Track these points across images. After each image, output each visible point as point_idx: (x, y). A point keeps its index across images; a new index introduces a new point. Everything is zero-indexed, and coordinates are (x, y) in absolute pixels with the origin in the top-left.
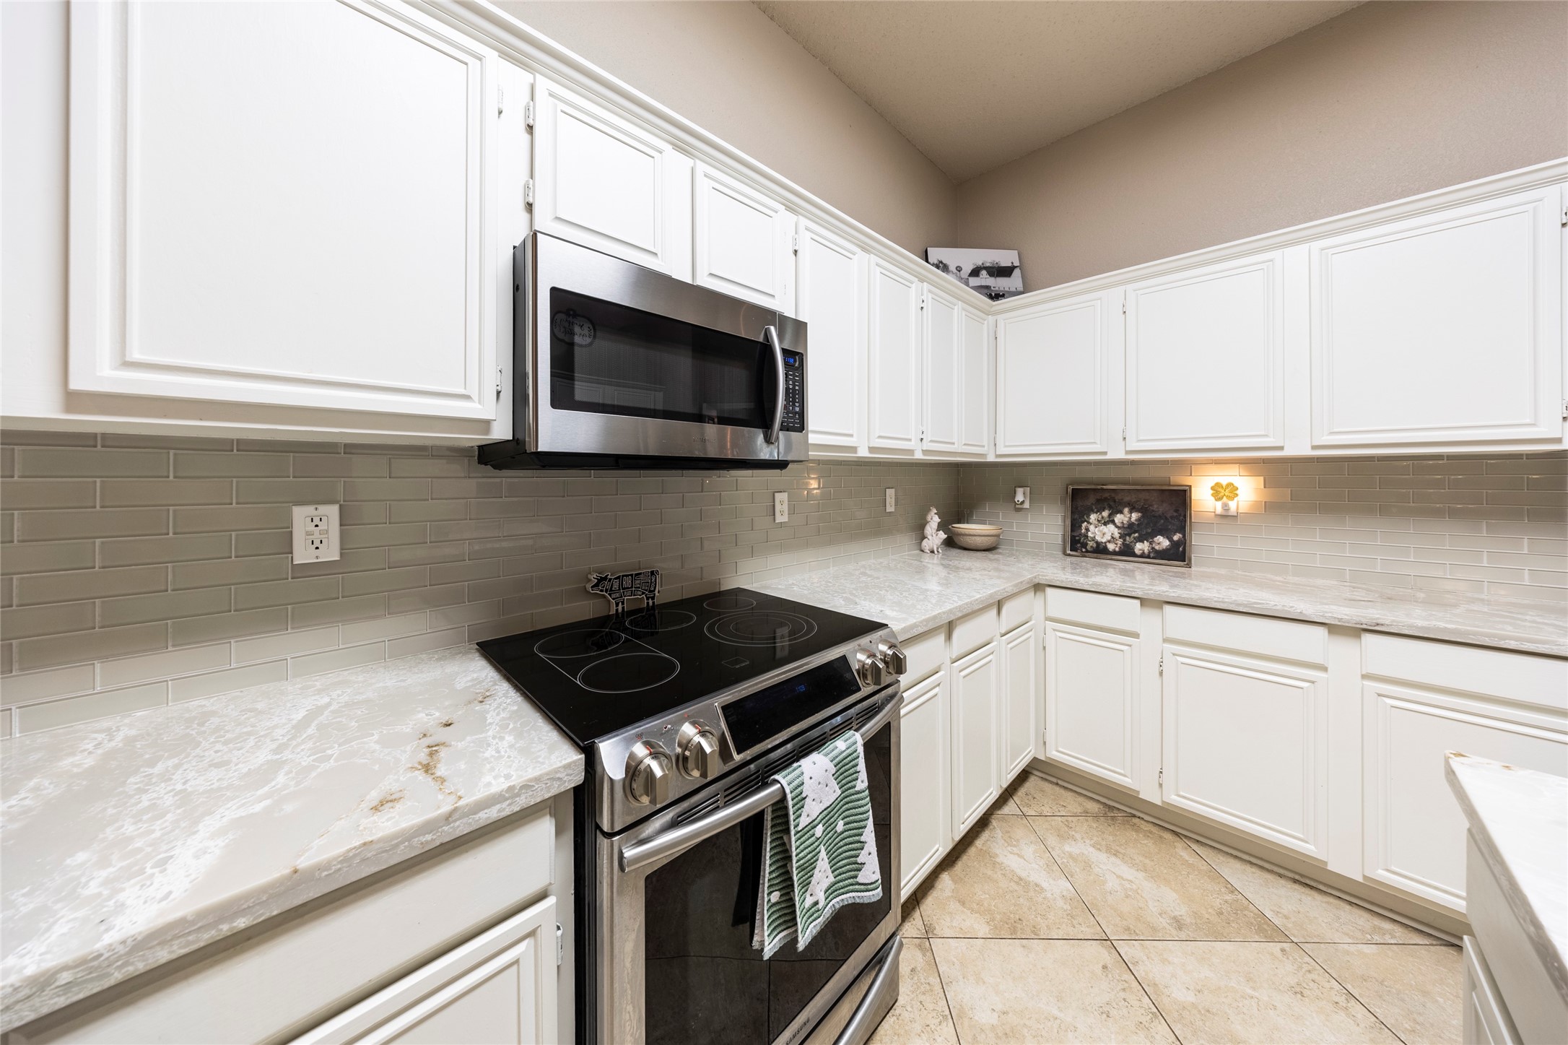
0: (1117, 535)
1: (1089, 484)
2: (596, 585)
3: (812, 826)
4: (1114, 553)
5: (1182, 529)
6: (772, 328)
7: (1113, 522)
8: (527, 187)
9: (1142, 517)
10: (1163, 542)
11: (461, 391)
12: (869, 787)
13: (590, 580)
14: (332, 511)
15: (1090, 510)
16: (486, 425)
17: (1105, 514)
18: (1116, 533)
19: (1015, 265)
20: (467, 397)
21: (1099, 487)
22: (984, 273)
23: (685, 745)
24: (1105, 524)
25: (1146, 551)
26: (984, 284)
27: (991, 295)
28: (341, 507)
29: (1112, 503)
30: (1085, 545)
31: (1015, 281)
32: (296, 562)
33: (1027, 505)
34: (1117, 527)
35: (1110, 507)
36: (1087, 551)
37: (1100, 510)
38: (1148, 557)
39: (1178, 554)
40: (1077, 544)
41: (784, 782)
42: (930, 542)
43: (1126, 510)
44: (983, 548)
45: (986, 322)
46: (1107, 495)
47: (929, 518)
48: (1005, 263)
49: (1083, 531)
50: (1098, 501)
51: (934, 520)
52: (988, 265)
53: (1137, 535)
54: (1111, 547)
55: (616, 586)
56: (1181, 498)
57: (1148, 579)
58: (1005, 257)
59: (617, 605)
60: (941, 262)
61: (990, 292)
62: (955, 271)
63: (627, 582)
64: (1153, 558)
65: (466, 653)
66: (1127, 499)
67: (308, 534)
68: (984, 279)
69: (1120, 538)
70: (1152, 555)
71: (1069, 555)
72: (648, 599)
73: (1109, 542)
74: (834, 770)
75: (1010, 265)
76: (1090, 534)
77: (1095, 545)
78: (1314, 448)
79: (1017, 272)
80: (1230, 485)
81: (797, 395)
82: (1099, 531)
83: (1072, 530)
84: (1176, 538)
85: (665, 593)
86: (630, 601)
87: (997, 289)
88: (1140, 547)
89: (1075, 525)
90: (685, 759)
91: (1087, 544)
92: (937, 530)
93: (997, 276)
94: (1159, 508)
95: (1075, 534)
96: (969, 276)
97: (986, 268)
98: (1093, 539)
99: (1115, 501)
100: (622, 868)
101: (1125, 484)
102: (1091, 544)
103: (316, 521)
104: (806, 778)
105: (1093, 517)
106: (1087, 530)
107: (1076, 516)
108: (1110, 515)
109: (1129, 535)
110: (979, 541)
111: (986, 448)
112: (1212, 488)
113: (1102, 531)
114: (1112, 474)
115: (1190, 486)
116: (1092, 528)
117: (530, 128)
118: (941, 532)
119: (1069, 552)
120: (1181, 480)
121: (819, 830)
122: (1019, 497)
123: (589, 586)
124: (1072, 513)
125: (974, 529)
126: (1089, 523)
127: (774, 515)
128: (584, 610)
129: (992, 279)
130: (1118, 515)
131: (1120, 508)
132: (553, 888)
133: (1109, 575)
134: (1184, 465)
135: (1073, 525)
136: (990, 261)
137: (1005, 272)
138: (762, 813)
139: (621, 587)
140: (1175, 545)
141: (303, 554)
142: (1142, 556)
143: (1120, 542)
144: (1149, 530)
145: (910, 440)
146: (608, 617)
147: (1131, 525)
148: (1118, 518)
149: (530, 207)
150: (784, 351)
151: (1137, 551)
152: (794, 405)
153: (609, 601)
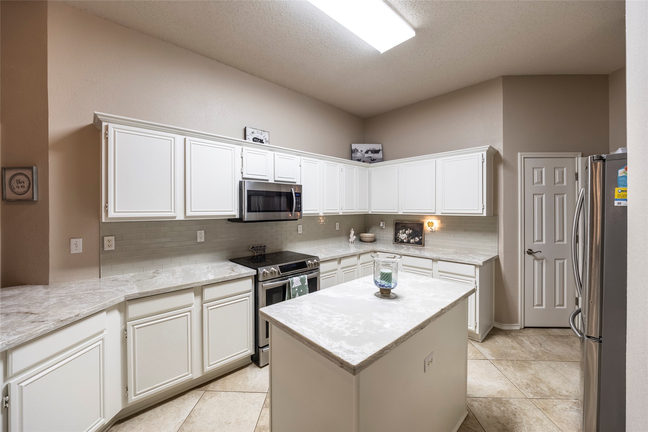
0: (406, 237)
1: (400, 221)
2: (252, 248)
3: (295, 288)
4: (406, 243)
5: (422, 236)
6: (293, 189)
7: (405, 233)
8: (241, 169)
9: (413, 231)
10: (417, 239)
11: (232, 210)
12: (308, 285)
13: (250, 247)
14: (203, 232)
15: (400, 229)
16: (235, 215)
17: (404, 230)
18: (406, 236)
19: (380, 149)
20: (232, 211)
21: (402, 222)
22: (370, 152)
23: (272, 270)
24: (404, 234)
25: (413, 242)
26: (370, 156)
27: (372, 159)
28: (204, 231)
29: (405, 227)
30: (398, 240)
31: (379, 155)
32: (198, 242)
33: (384, 227)
34: (406, 234)
35: (405, 228)
36: (399, 242)
37: (402, 230)
38: (414, 244)
39: (420, 243)
40: (397, 240)
41: (290, 280)
42: (351, 239)
43: (409, 229)
44: (369, 241)
45: (368, 170)
46: (404, 225)
47: (351, 232)
48: (377, 149)
49: (398, 236)
50: (402, 226)
51: (353, 232)
52: (371, 149)
53: (411, 237)
54: (405, 241)
55: (256, 249)
56: (421, 225)
57: (413, 250)
58: (377, 147)
59: (256, 253)
60: (356, 149)
61: (371, 159)
62: (360, 152)
63: (259, 248)
64: (415, 244)
65: (226, 261)
66: (409, 226)
67: (200, 236)
68: (370, 154)
69: (407, 238)
70: (415, 243)
71: (394, 243)
72: (264, 252)
73: (404, 239)
74: (300, 280)
75: (379, 149)
76: (400, 237)
77: (401, 240)
78: (442, 213)
79: (381, 152)
80: (432, 222)
81: (299, 203)
82: (402, 236)
83: (395, 236)
84: (420, 238)
85: (267, 251)
86: (259, 253)
87: (374, 157)
88: (412, 241)
89: (396, 234)
90: (272, 273)
91: (399, 240)
92: (354, 236)
93: (374, 153)
94: (417, 229)
95: (396, 237)
96: (365, 153)
97: (370, 151)
98: (400, 238)
99: (406, 227)
100: (262, 287)
101: (408, 221)
102: (400, 240)
103: (201, 234)
104: (294, 280)
105: (401, 231)
106: (399, 235)
107: (396, 231)
108: (405, 231)
109: (409, 237)
110: (368, 239)
111: (368, 210)
112: (428, 223)
113: (403, 236)
114: (406, 218)
115: (424, 222)
116: (400, 235)
117: (242, 157)
118: (355, 236)
119: (394, 242)
120: (422, 220)
121: (297, 289)
122: (381, 225)
123: (250, 249)
124: (395, 230)
125: (367, 236)
126: (399, 233)
127: (298, 231)
128: (249, 254)
129: (372, 154)
130: (407, 231)
131: (407, 229)
132: (251, 291)
133: (404, 249)
134: (423, 217)
135: (395, 234)
136: (372, 148)
137: (377, 152)
138: (286, 283)
139: (257, 249)
140: (420, 240)
141: (199, 240)
142: (412, 243)
143: (407, 239)
144: (414, 236)
145: (337, 210)
146: (254, 256)
147: (410, 234)
148: (407, 232)
149: (242, 173)
150: (295, 193)
151: (411, 242)
152: (298, 205)
153: (254, 252)
